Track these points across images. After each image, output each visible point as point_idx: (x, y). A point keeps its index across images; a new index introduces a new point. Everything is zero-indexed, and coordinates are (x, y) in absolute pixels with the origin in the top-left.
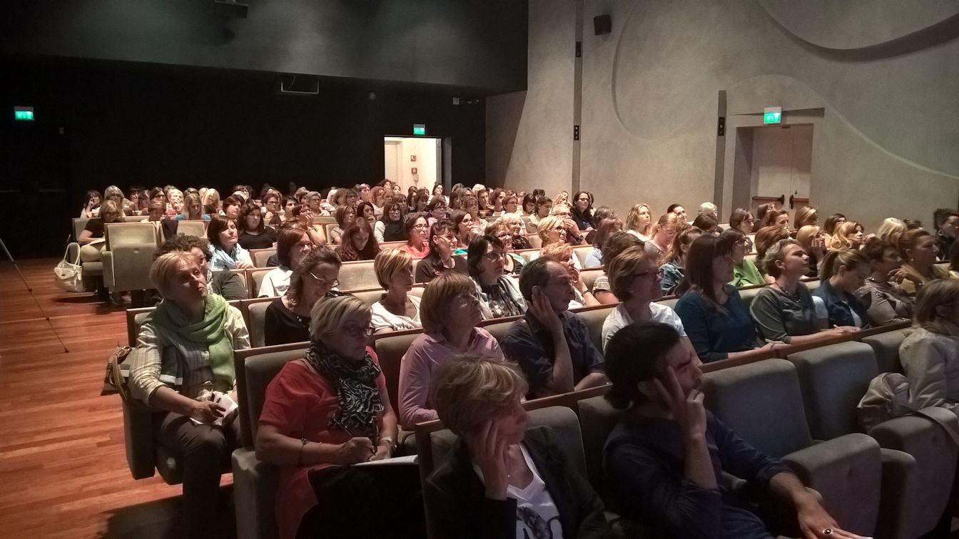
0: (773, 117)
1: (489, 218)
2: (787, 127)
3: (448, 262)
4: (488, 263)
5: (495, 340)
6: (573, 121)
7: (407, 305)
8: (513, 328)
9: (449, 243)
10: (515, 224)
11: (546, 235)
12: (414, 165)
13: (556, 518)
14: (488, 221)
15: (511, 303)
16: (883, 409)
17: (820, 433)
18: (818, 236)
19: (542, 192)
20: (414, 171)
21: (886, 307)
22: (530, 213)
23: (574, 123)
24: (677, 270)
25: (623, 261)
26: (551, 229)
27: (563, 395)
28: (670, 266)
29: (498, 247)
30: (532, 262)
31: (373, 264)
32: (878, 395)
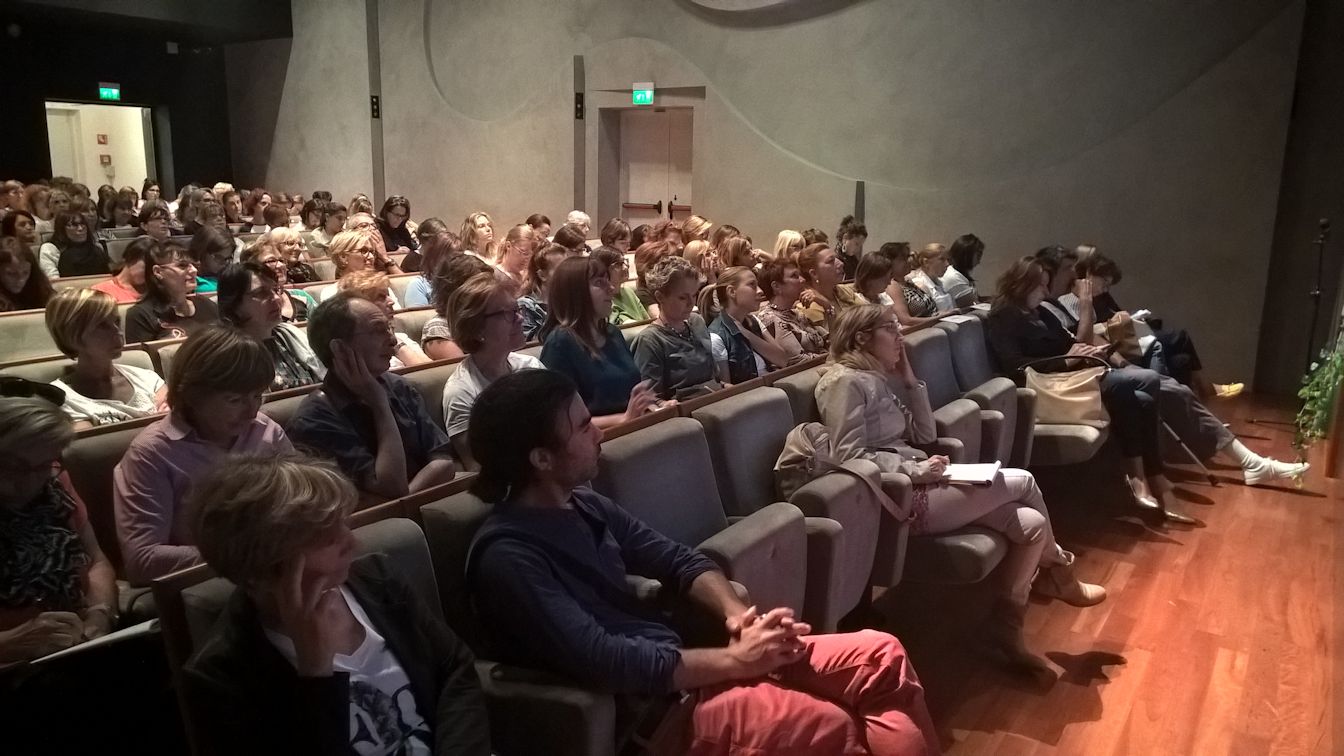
0: (644, 96)
1: (246, 236)
2: (661, 110)
3: (183, 307)
4: (254, 306)
5: (279, 426)
6: (368, 89)
7: (115, 380)
8: (305, 405)
9: (184, 275)
10: (292, 244)
11: (344, 260)
12: (103, 150)
13: (403, 688)
14: (245, 241)
15: (298, 365)
16: (803, 468)
17: (736, 508)
18: (708, 254)
19: (327, 196)
20: (106, 161)
21: (792, 340)
22: (313, 228)
23: (371, 91)
24: (537, 306)
25: (467, 294)
26: (350, 250)
27: (398, 500)
28: (528, 300)
29: (269, 279)
30: (325, 303)
31: (44, 314)
32: (797, 452)
